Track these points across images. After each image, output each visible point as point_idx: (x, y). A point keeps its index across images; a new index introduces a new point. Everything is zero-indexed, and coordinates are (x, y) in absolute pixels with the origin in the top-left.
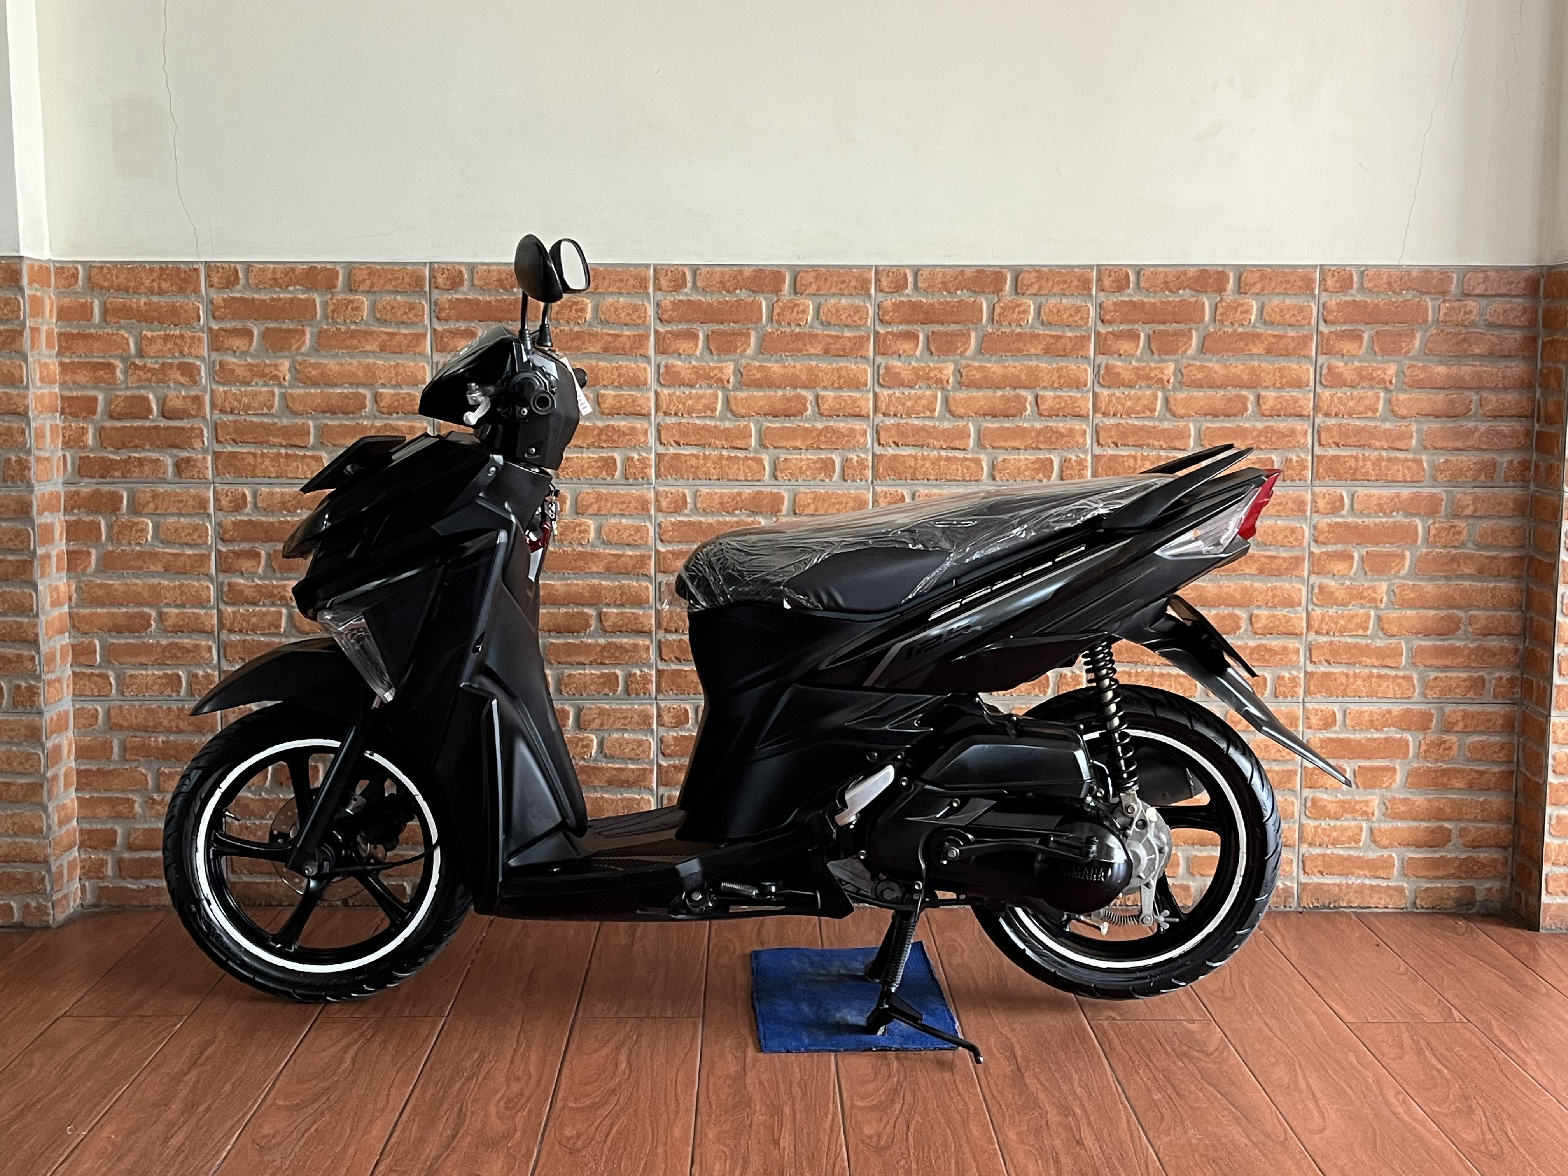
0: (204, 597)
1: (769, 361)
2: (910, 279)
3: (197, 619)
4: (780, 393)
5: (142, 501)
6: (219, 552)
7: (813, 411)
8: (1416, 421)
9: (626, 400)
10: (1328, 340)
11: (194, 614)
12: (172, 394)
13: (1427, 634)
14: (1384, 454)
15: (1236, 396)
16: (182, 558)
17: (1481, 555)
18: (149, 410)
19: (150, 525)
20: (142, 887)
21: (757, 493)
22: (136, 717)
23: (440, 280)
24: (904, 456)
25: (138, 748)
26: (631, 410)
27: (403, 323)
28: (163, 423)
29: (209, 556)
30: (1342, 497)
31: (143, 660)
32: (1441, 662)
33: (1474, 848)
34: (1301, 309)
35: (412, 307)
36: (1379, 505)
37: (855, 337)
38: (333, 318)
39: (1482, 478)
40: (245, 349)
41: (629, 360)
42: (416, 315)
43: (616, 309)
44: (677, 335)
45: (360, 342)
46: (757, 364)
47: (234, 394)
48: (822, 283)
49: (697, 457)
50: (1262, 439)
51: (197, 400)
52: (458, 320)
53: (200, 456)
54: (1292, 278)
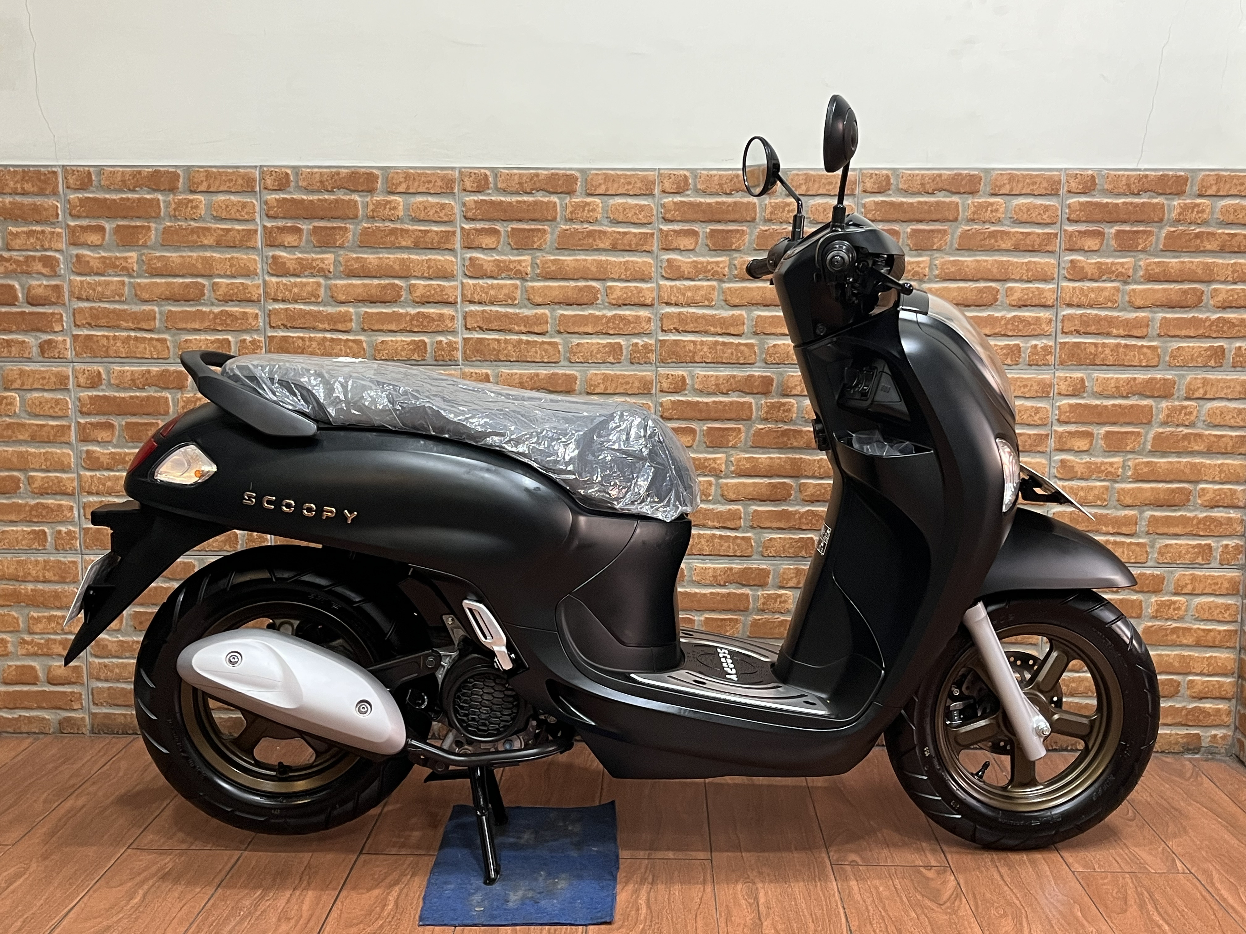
0: (66, 463)
1: (563, 255)
2: (690, 181)
3: (59, 482)
4: (572, 284)
5: (10, 378)
6: (79, 422)
7: (602, 300)
8: (1151, 312)
9: (435, 289)
10: (1071, 236)
11: (57, 477)
12: (34, 283)
13: (1160, 506)
14: (1123, 342)
15: (985, 287)
16: (46, 428)
17: (1210, 435)
18: (16, 298)
19: (18, 399)
20: (16, 716)
21: (552, 374)
22: (8, 568)
23: (269, 182)
24: (684, 341)
25: (11, 595)
26: (440, 299)
27: (237, 220)
28: (28, 309)
29: (69, 427)
30: (1082, 380)
31: (13, 518)
32: (1172, 530)
33: (1201, 699)
34: (1046, 208)
35: (244, 205)
36: (1117, 387)
37: (640, 233)
38: (175, 216)
39: (1212, 363)
40: (99, 243)
41: (438, 254)
42: (247, 213)
43: (425, 208)
44: (479, 231)
45: (199, 237)
46: (552, 258)
47: (89, 283)
48: (610, 184)
49: (498, 341)
50: (1010, 326)
51: (57, 288)
52: (284, 218)
53: (60, 338)
54: (1038, 180)
